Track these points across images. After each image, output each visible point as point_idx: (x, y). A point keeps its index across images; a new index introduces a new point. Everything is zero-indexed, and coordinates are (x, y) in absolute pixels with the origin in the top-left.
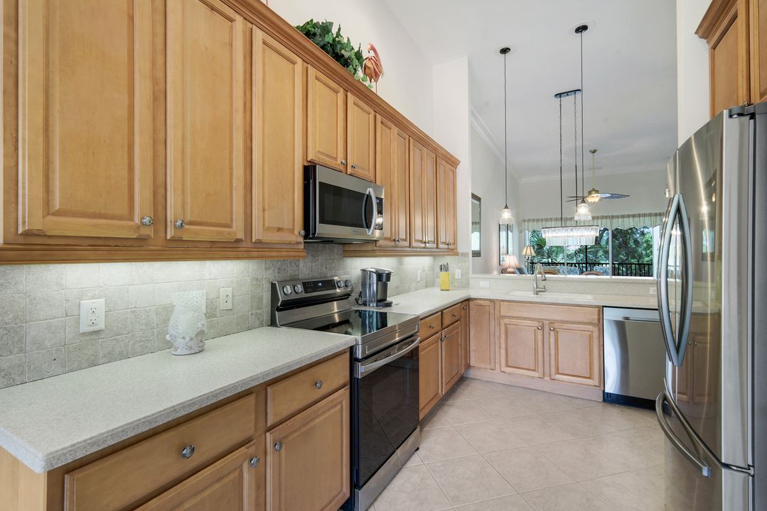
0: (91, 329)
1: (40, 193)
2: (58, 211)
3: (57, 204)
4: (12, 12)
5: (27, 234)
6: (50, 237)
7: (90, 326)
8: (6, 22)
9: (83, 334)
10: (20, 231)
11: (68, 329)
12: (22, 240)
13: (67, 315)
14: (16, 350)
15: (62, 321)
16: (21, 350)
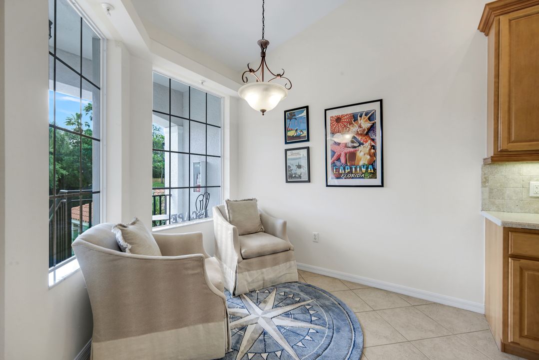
0: (535, 195)
1: (506, 135)
2: (514, 141)
3: (513, 139)
4: (497, 73)
5: (501, 151)
6: (510, 151)
7: (535, 194)
8: (495, 78)
9: (531, 197)
10: (499, 150)
11: (523, 194)
12: (499, 153)
13: (523, 187)
14: (501, 198)
15: (521, 190)
16: (503, 199)
